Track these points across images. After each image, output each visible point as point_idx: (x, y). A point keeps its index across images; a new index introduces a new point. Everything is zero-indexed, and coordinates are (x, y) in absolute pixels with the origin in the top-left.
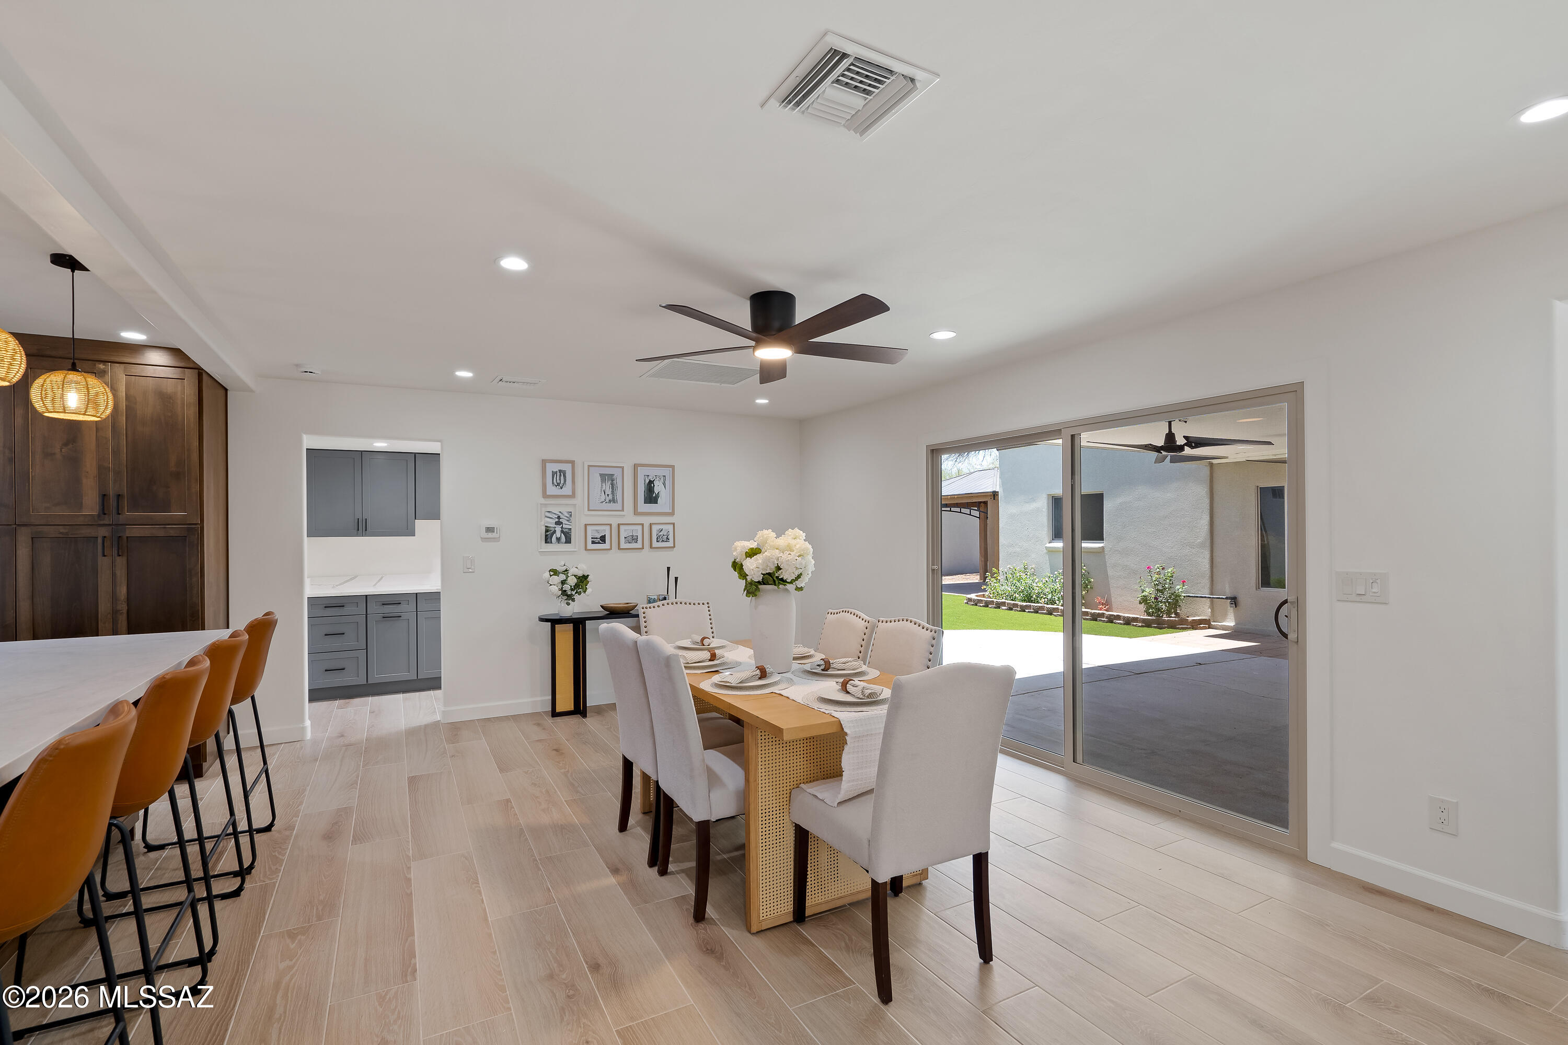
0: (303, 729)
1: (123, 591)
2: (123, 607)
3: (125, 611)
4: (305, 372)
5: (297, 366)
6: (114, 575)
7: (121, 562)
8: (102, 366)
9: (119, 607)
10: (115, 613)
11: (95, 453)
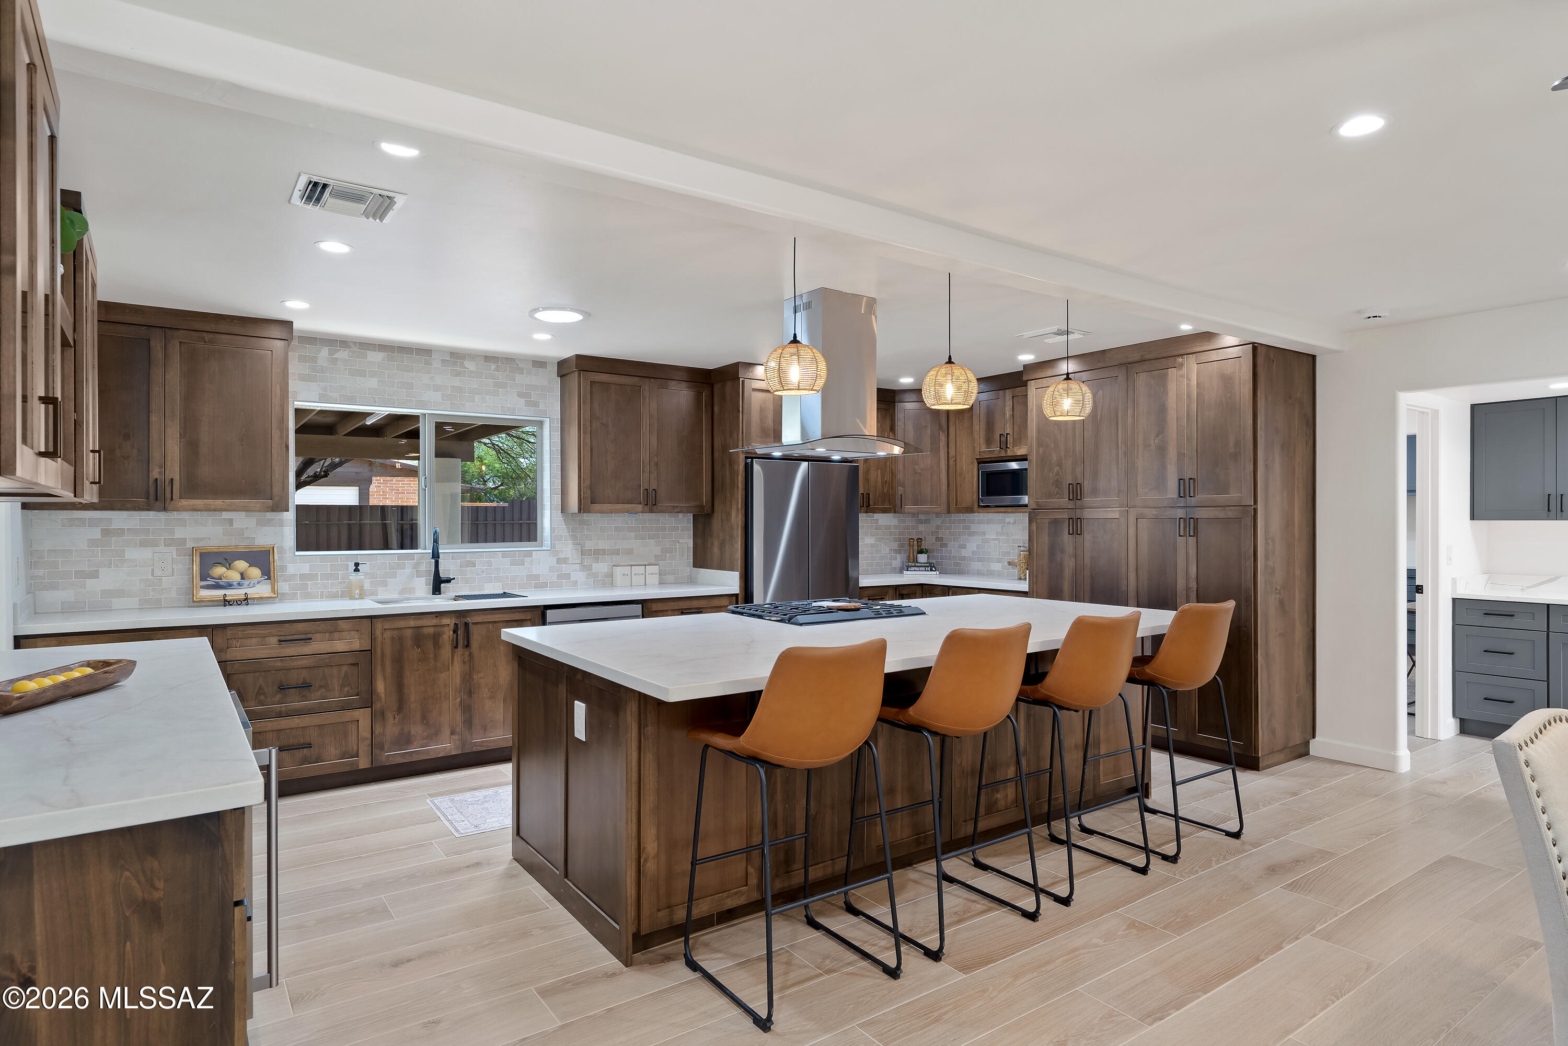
0: (1394, 759)
1: (1193, 570)
2: (1193, 585)
3: (1195, 589)
4: (1369, 318)
5: (1359, 312)
6: (1187, 554)
7: (1192, 540)
8: (1180, 360)
9: (1191, 585)
10: (1188, 589)
11: (1176, 441)
